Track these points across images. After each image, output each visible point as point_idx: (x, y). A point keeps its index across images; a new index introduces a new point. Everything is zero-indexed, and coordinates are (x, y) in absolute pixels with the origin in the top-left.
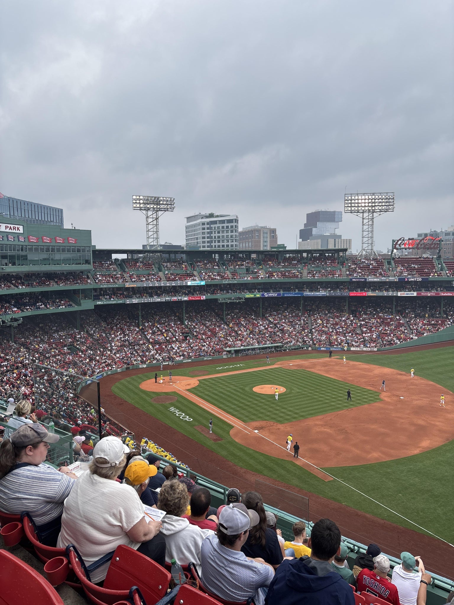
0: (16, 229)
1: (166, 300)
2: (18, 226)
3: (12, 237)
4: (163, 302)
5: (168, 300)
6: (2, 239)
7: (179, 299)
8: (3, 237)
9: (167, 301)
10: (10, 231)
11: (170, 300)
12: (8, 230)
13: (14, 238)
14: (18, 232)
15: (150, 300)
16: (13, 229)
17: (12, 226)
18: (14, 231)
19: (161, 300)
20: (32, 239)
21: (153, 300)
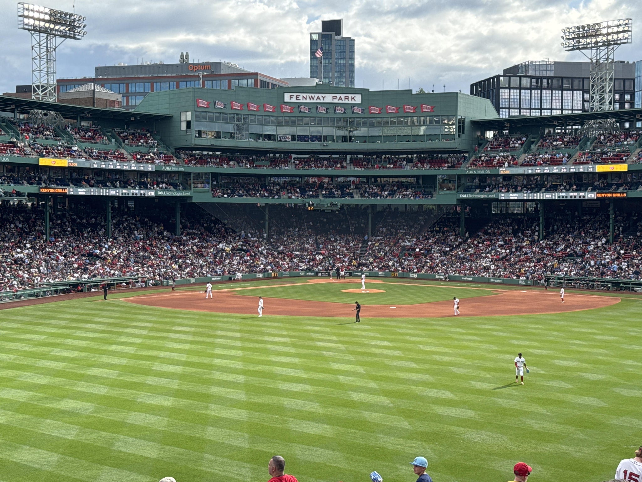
0: (350, 99)
1: (559, 197)
2: (353, 96)
3: (343, 109)
4: (555, 200)
5: (563, 197)
6: (326, 112)
7: (580, 197)
8: (327, 109)
9: (561, 198)
10: (340, 101)
11: (566, 197)
12: (336, 101)
13: (345, 109)
14: (353, 102)
15: (537, 196)
16: (345, 99)
17: (343, 96)
18: (347, 101)
19: (552, 196)
20: (375, 110)
21: (540, 196)
